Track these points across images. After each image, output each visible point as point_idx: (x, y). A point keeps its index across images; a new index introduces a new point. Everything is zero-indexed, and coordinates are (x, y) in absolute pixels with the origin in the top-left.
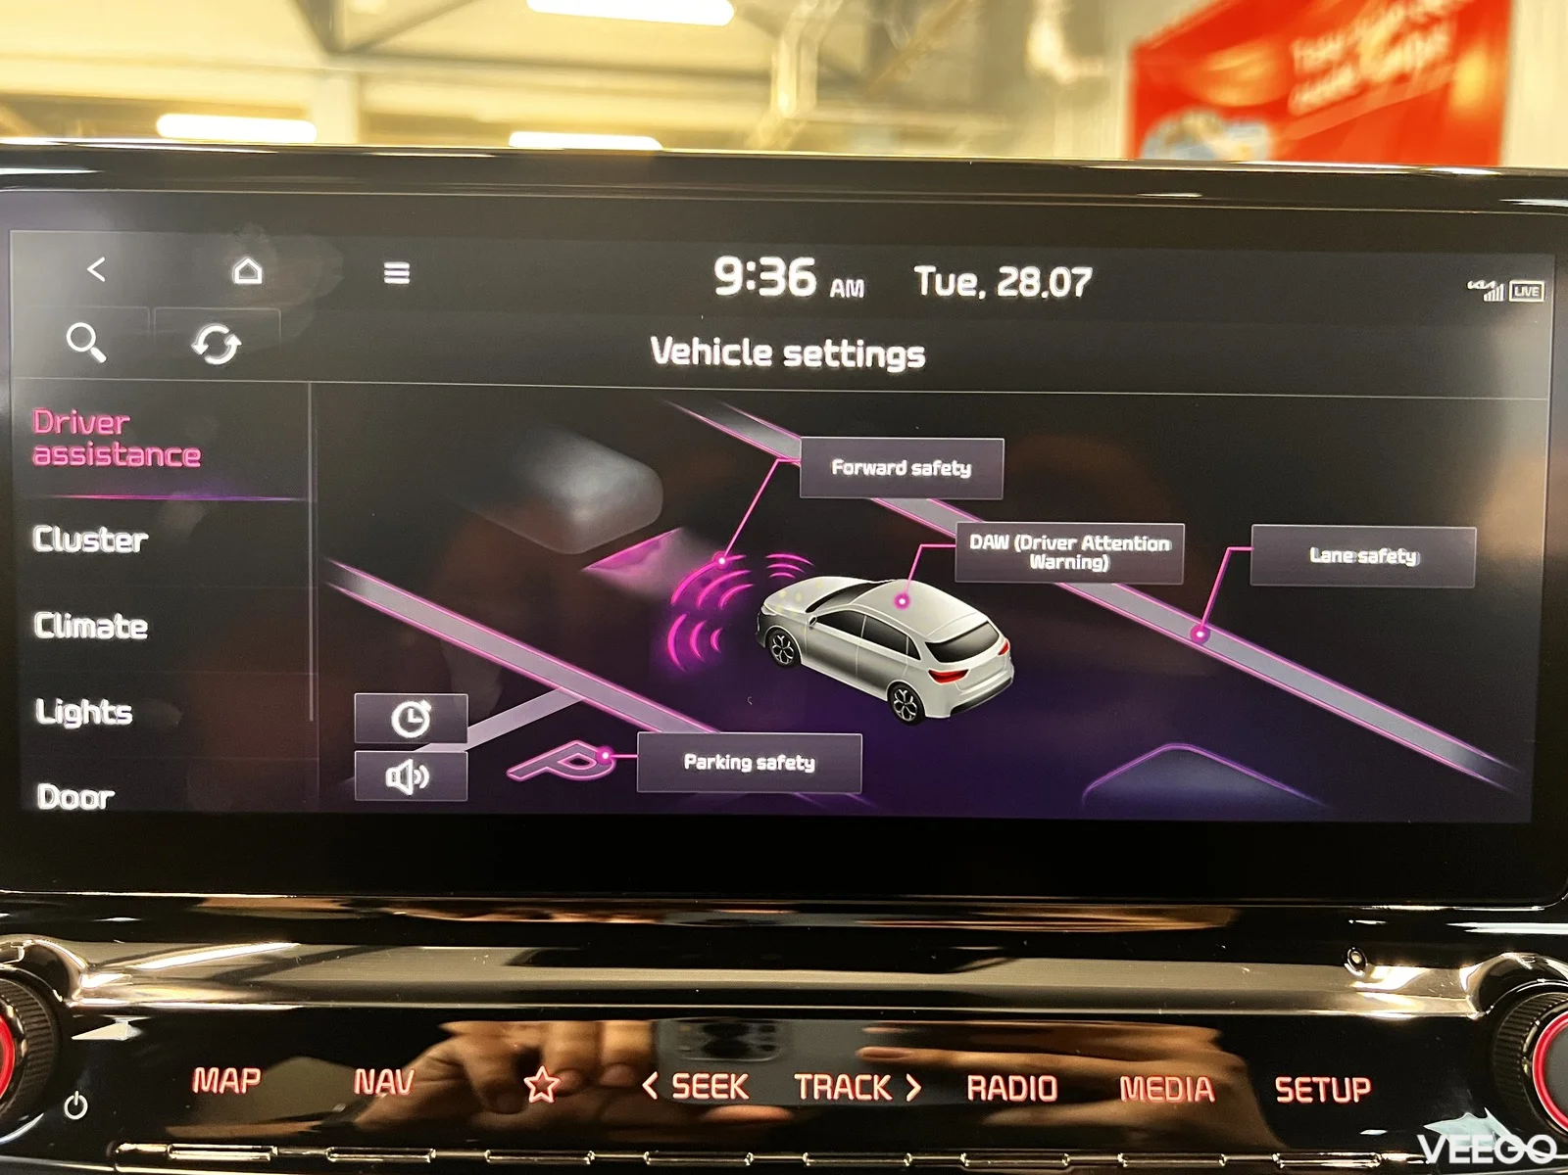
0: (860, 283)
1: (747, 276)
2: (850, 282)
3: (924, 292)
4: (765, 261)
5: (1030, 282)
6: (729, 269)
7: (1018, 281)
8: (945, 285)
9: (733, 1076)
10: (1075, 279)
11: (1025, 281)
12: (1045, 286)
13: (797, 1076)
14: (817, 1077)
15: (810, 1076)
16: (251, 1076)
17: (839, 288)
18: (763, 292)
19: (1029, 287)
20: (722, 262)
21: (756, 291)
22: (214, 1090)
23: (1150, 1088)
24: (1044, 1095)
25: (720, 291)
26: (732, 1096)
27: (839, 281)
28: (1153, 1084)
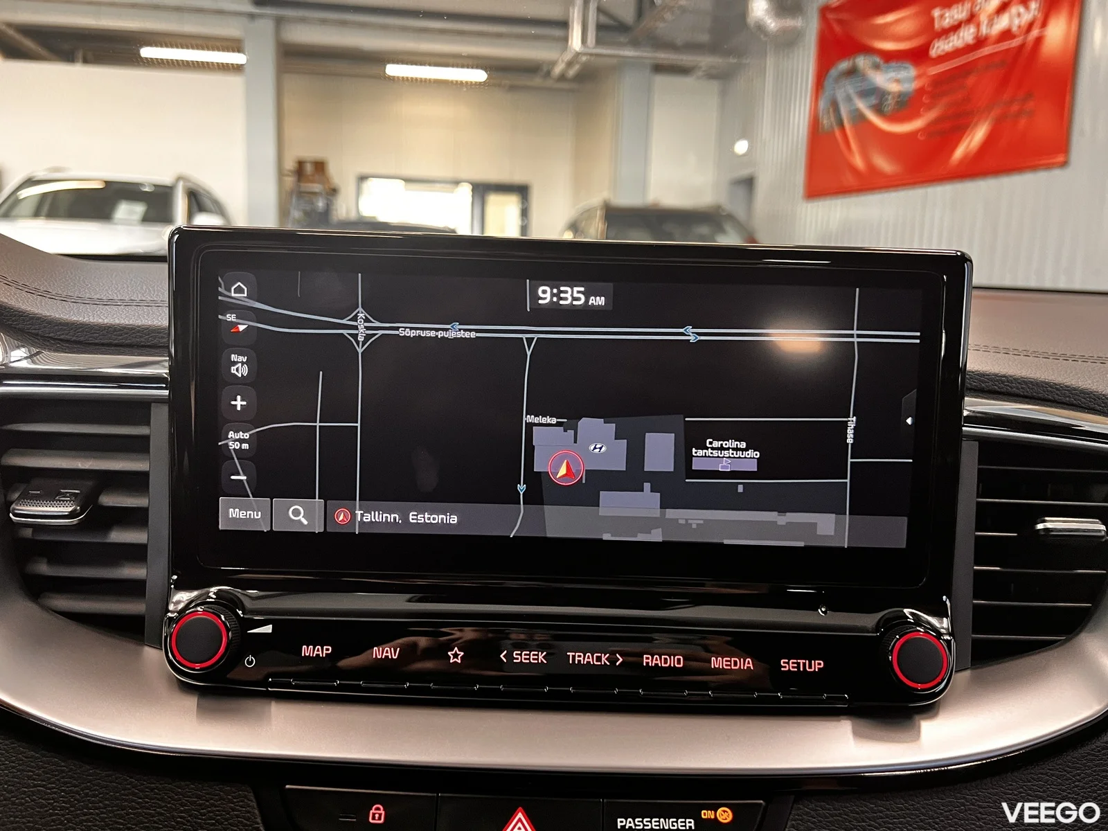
0: (603, 298)
1: (553, 295)
2: (598, 298)
4: (562, 289)
6: (544, 292)
9: (540, 653)
13: (568, 654)
14: (577, 654)
15: (574, 654)
16: (327, 650)
17: (592, 301)
18: (561, 302)
20: (542, 288)
21: (558, 302)
22: (311, 655)
23: (724, 663)
24: (678, 664)
25: (540, 302)
26: (540, 662)
27: (593, 298)
28: (726, 661)
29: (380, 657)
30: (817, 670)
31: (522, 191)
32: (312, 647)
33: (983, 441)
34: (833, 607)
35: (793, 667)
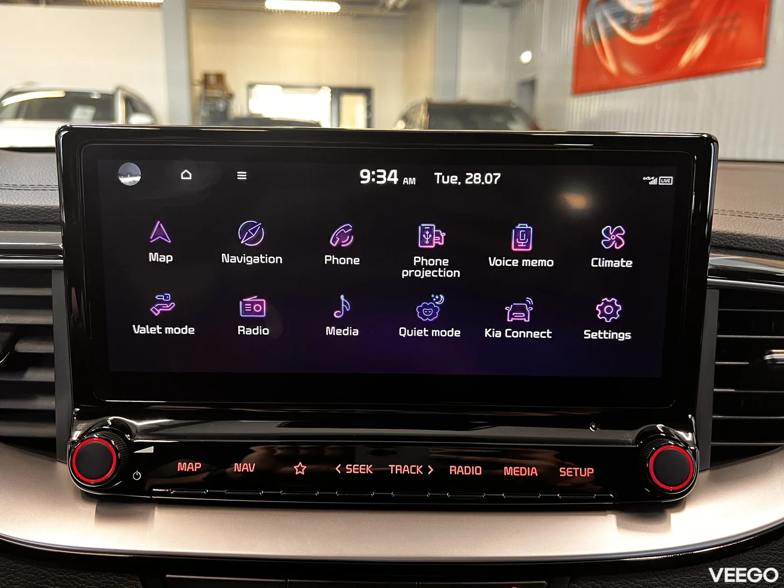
0: (414, 179)
1: (372, 176)
2: (410, 179)
3: (438, 182)
4: (378, 171)
5: (477, 178)
6: (365, 174)
7: (473, 178)
8: (446, 180)
10: (494, 177)
11: (476, 178)
12: (483, 179)
13: (390, 466)
16: (198, 466)
17: (406, 181)
18: (378, 182)
19: (477, 180)
20: (362, 171)
21: (376, 182)
22: (185, 470)
23: (514, 471)
24: (477, 473)
25: (362, 182)
26: (367, 472)
27: (406, 179)
28: (516, 469)
29: (240, 471)
30: (588, 476)
31: (366, 92)
32: (186, 463)
33: (723, 289)
34: (601, 426)
35: (569, 474)
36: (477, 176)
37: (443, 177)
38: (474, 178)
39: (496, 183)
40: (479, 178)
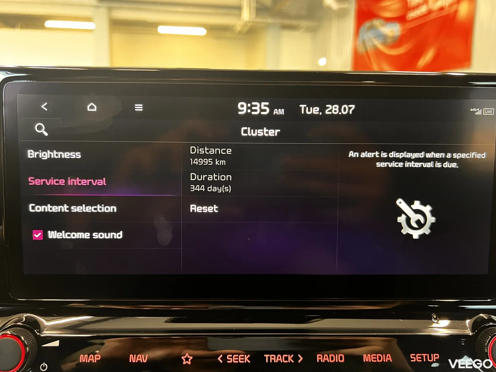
1: (248, 108)
2: (280, 110)
3: (303, 113)
4: (253, 103)
5: (335, 109)
6: (242, 106)
8: (309, 111)
10: (350, 108)
12: (340, 110)
17: (276, 112)
19: (335, 111)
20: (240, 104)
23: (372, 358)
25: (240, 113)
26: (245, 362)
27: (276, 110)
28: (373, 356)
36: (336, 108)
37: (307, 108)
38: (333, 109)
39: (351, 113)
40: (337, 109)
